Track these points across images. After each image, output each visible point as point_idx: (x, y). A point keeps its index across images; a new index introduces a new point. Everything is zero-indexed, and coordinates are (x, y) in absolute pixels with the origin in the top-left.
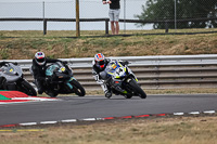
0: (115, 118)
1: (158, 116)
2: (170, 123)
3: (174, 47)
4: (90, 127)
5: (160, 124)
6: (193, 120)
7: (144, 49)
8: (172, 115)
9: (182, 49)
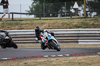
0: (17, 58)
1: (36, 57)
2: (42, 60)
3: (44, 26)
4: (5, 62)
5: (37, 61)
6: (52, 59)
7: (30, 27)
8: (43, 57)
9: (47, 27)
